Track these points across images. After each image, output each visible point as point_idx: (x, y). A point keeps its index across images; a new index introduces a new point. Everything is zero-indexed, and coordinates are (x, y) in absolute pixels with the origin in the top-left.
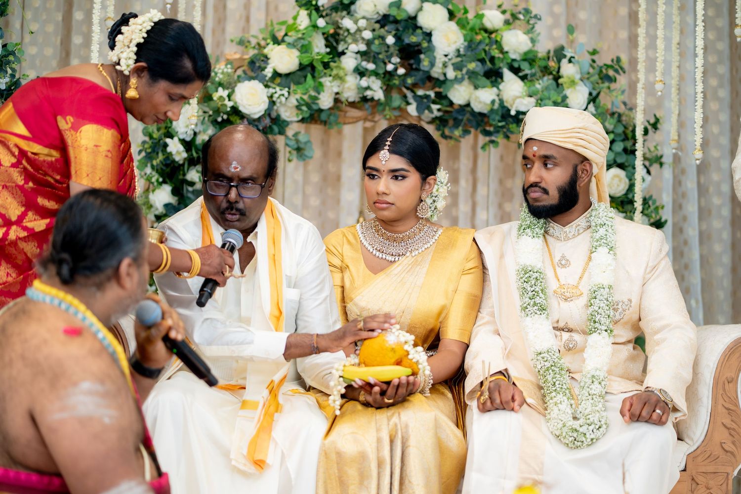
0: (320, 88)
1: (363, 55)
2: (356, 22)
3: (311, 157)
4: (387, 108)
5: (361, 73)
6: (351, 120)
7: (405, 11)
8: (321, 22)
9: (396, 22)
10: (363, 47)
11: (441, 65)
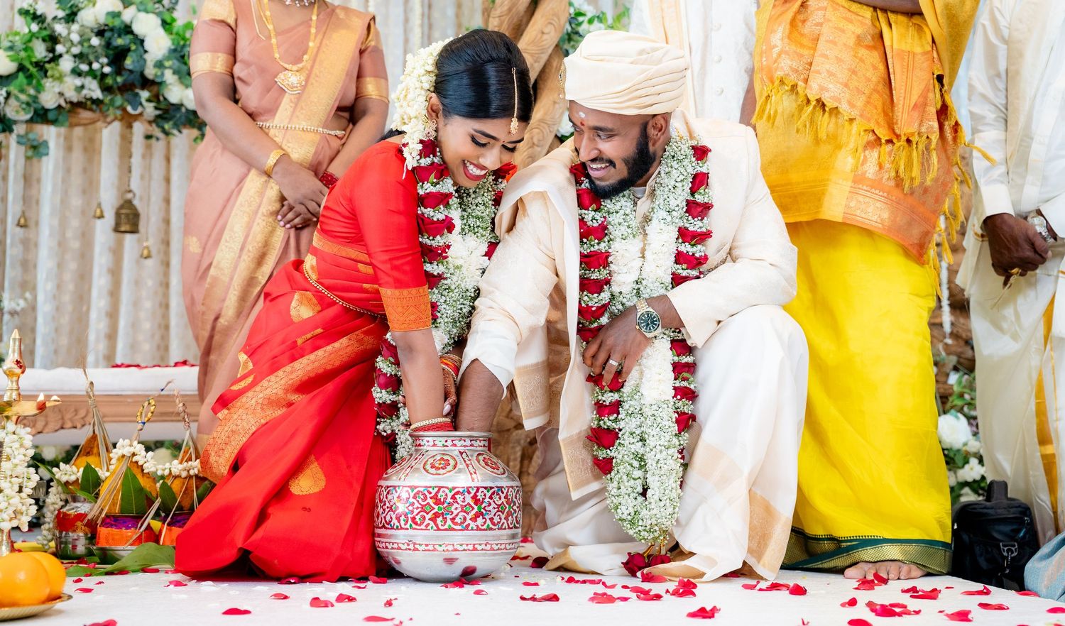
0: (40, 87)
1: (80, 57)
2: (69, 29)
3: (47, 154)
4: (111, 108)
5: (77, 73)
6: (85, 122)
7: (123, 22)
8: (35, 27)
9: (112, 30)
10: (76, 50)
11: (151, 67)
